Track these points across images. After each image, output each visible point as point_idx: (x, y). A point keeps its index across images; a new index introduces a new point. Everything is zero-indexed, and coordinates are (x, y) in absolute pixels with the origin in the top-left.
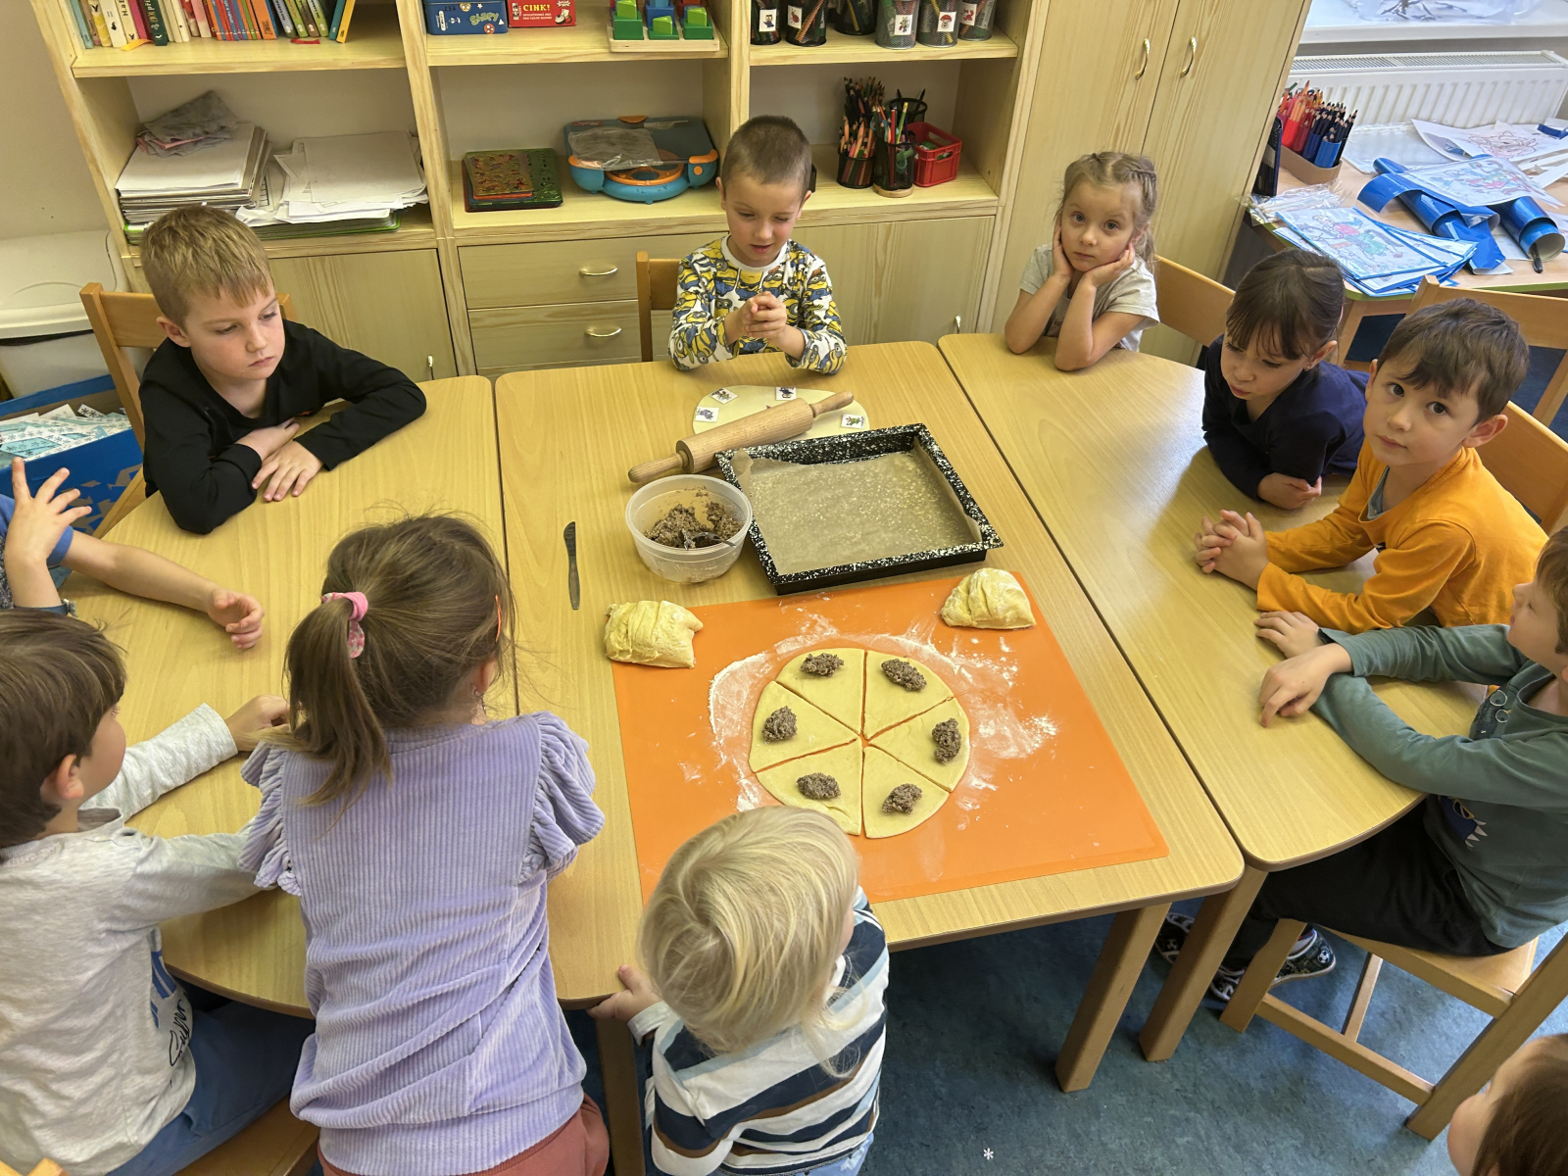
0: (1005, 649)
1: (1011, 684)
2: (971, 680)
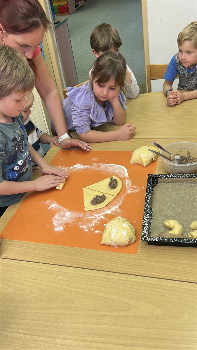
0: (96, 232)
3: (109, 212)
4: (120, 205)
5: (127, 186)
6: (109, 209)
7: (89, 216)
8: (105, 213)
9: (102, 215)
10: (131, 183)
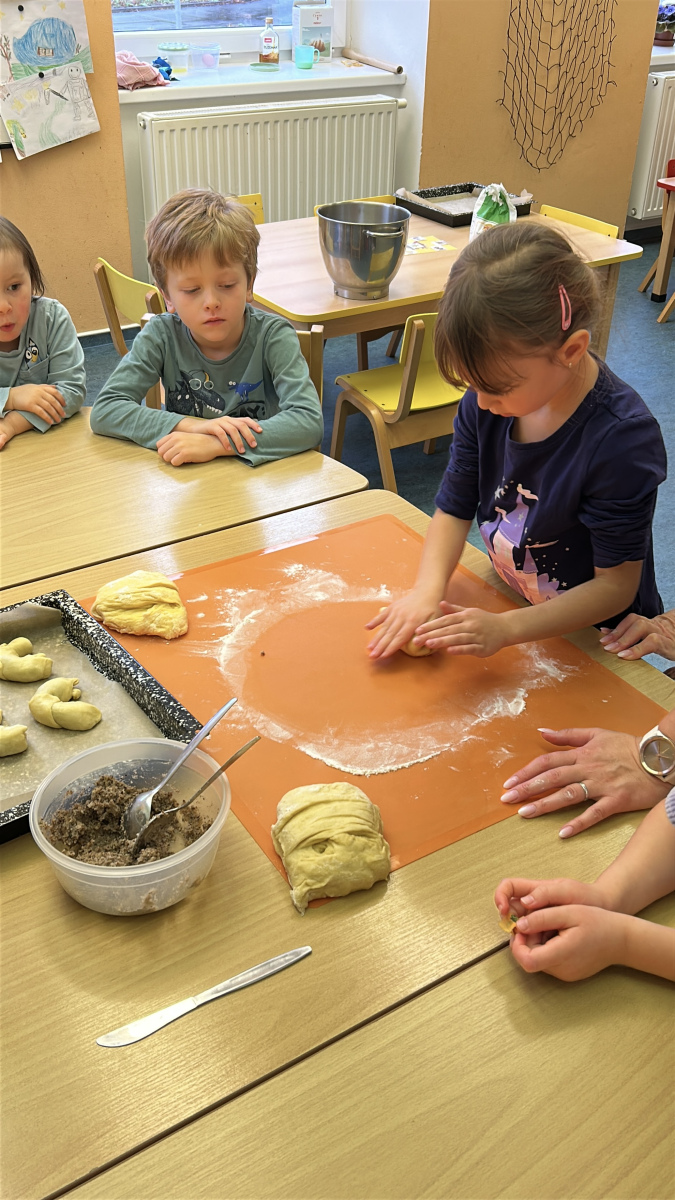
0: (204, 598)
1: (251, 591)
2: (260, 611)
3: (228, 639)
4: (219, 665)
5: (262, 718)
6: (233, 646)
7: (263, 613)
8: (234, 633)
9: (233, 628)
10: (262, 732)
